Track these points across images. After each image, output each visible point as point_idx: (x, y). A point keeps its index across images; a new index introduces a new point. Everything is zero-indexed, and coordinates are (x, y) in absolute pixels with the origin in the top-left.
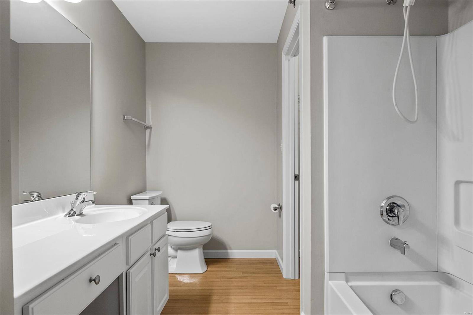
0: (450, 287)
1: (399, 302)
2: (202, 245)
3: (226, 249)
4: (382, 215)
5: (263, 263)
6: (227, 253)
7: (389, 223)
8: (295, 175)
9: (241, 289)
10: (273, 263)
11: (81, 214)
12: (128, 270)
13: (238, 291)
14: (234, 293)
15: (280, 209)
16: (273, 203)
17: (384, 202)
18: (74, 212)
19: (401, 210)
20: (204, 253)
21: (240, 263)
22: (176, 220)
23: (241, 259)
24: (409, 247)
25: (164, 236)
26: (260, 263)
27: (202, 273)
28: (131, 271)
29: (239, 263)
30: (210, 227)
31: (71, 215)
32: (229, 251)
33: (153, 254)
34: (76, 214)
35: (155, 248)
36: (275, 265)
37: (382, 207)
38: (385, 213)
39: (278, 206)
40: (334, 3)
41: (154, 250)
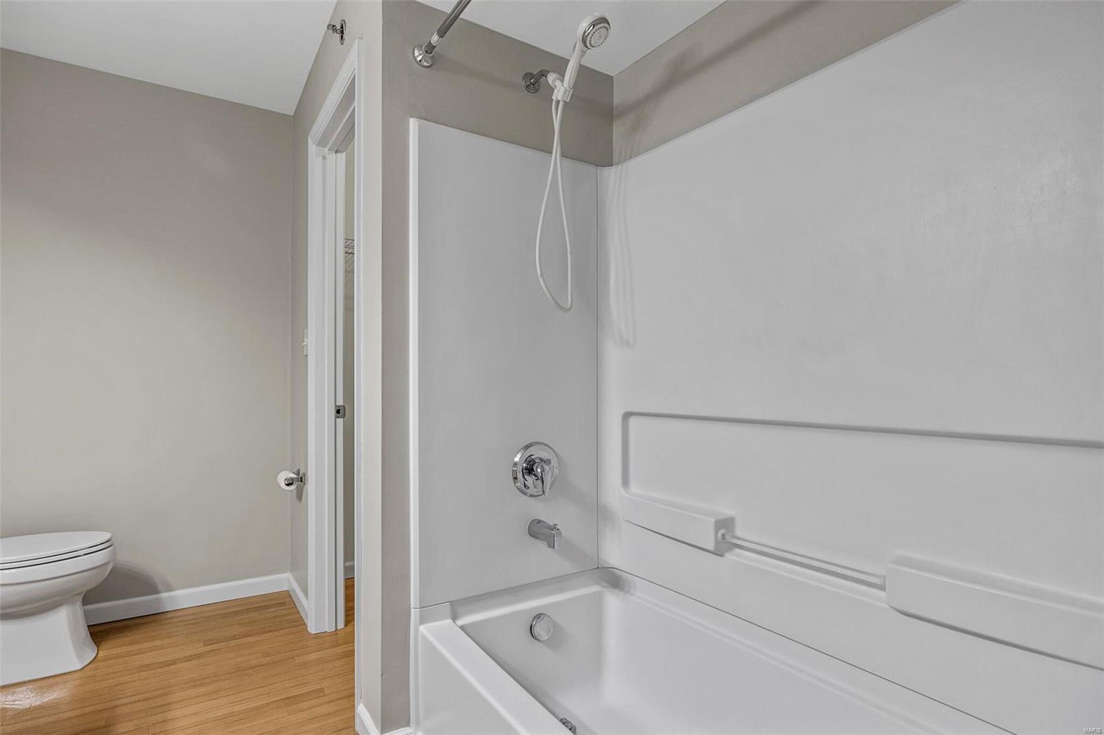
0: (616, 591)
1: (544, 636)
2: (79, 594)
3: (154, 590)
4: (516, 478)
5: (260, 608)
6: (159, 601)
7: (525, 494)
8: (336, 406)
9: (201, 685)
10: (282, 603)
13: (193, 692)
14: (179, 701)
15: (301, 481)
16: (285, 470)
17: (519, 456)
19: (546, 468)
20: (85, 612)
21: (197, 619)
23: (199, 609)
24: (561, 533)
26: (248, 611)
27: (81, 667)
29: (194, 619)
30: (109, 543)
32: (164, 595)
36: (287, 607)
37: (516, 464)
38: (520, 475)
39: (295, 476)
40: (431, 55)
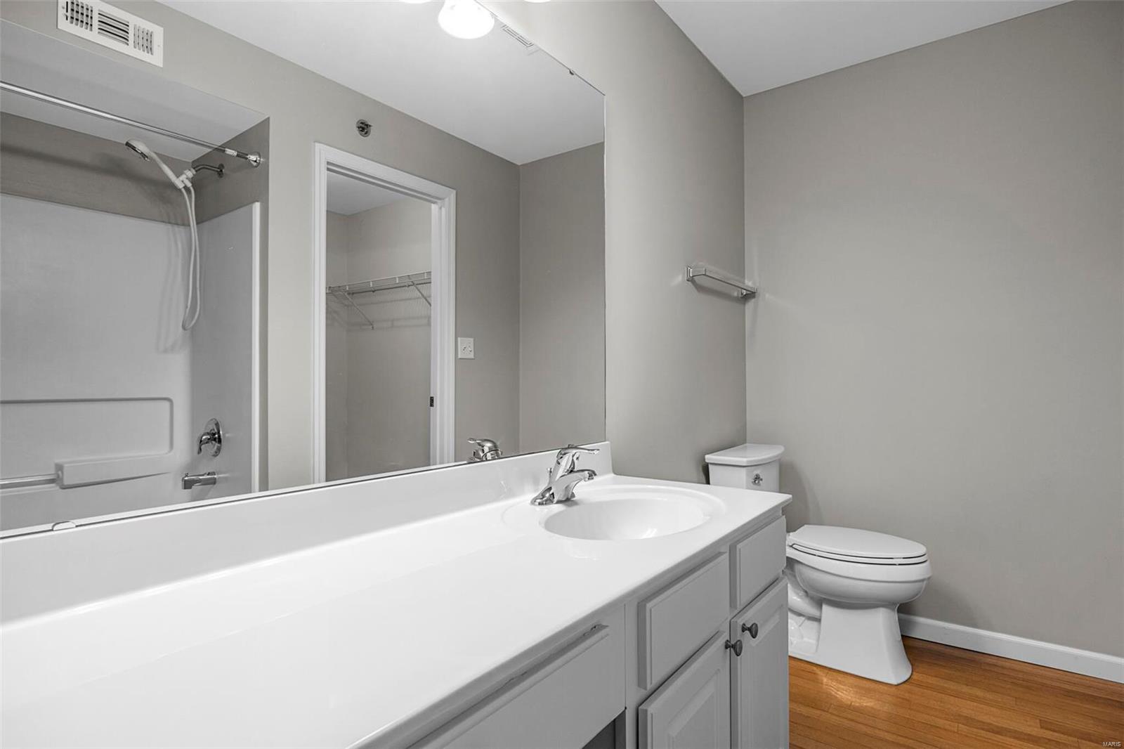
2: (895, 603)
6: (979, 636)
11: (568, 500)
12: (641, 704)
18: (550, 495)
20: (900, 620)
21: (1028, 682)
22: (820, 523)
23: (1030, 669)
25: (777, 579)
27: (897, 686)
28: (653, 708)
29: (1023, 679)
31: (546, 501)
32: (986, 633)
33: (734, 647)
34: (554, 498)
35: (744, 624)
41: (740, 629)
